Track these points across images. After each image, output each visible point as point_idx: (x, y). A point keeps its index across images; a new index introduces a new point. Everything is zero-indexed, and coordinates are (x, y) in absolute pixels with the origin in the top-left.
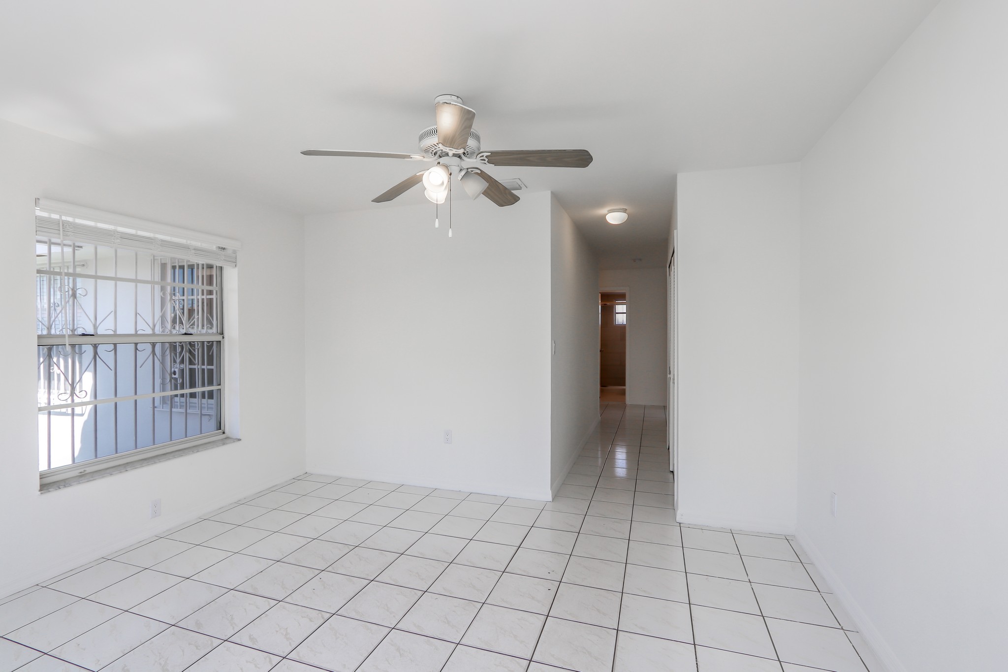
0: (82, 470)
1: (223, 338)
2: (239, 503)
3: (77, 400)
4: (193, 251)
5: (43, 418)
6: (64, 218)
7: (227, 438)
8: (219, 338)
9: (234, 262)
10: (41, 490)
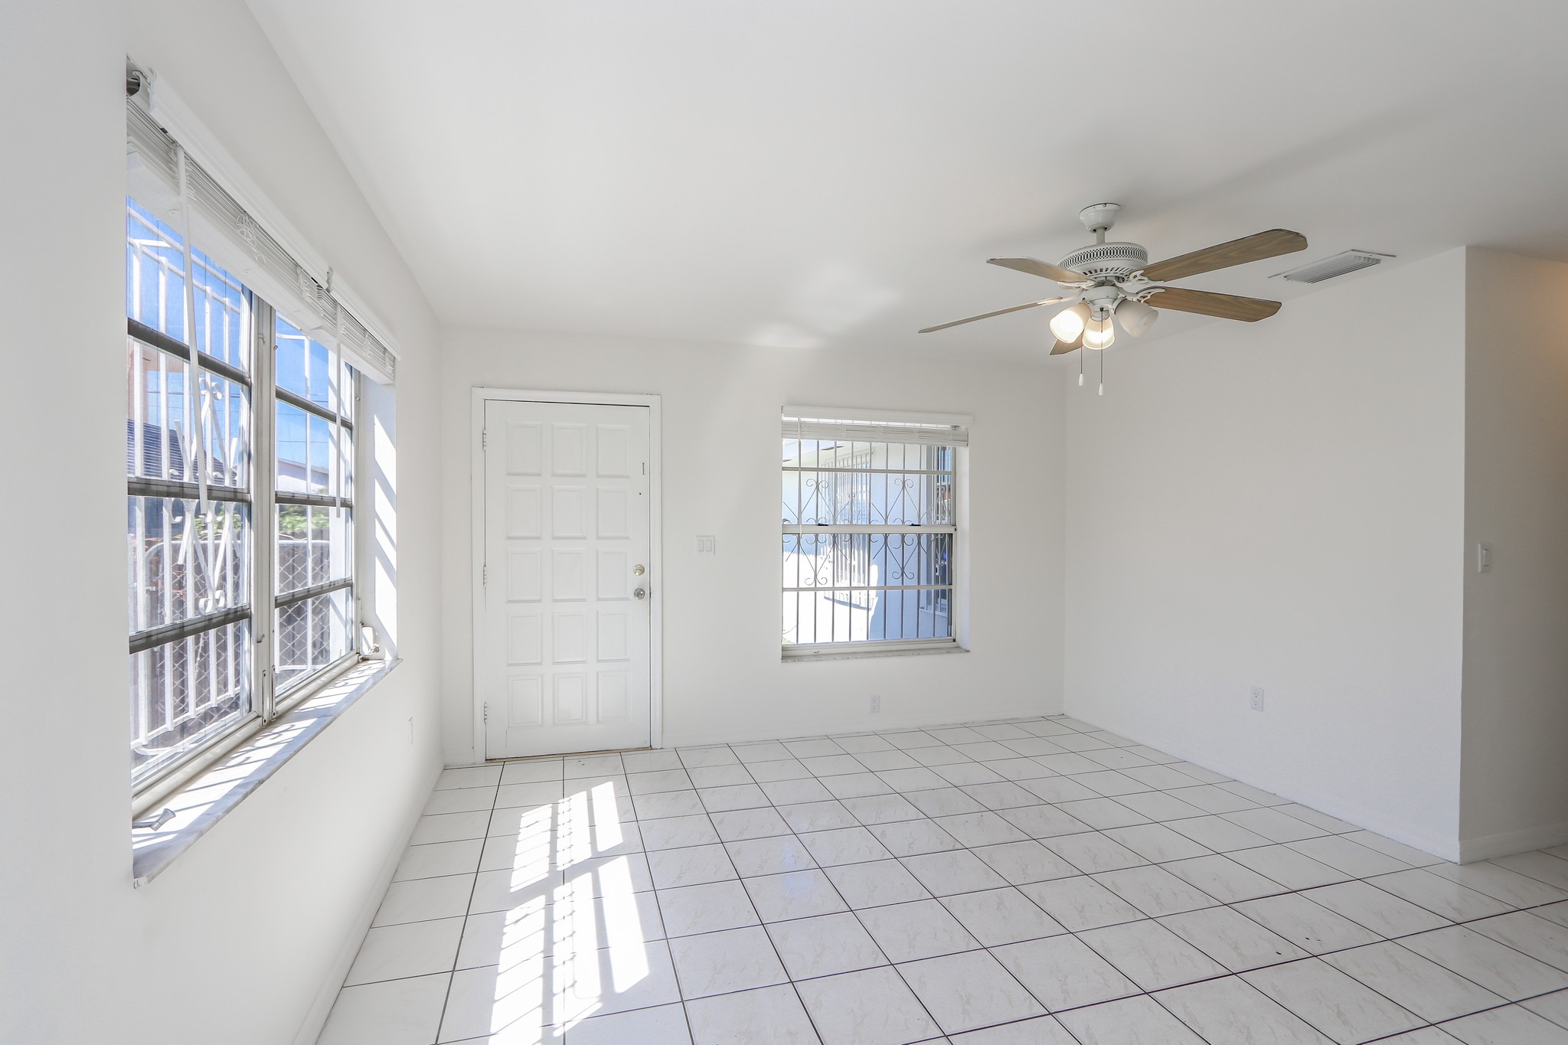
0: (816, 651)
1: (956, 530)
2: (964, 725)
3: (818, 585)
4: (917, 435)
5: (789, 598)
6: (802, 419)
7: (958, 647)
8: (951, 530)
9: (965, 441)
10: (782, 659)
